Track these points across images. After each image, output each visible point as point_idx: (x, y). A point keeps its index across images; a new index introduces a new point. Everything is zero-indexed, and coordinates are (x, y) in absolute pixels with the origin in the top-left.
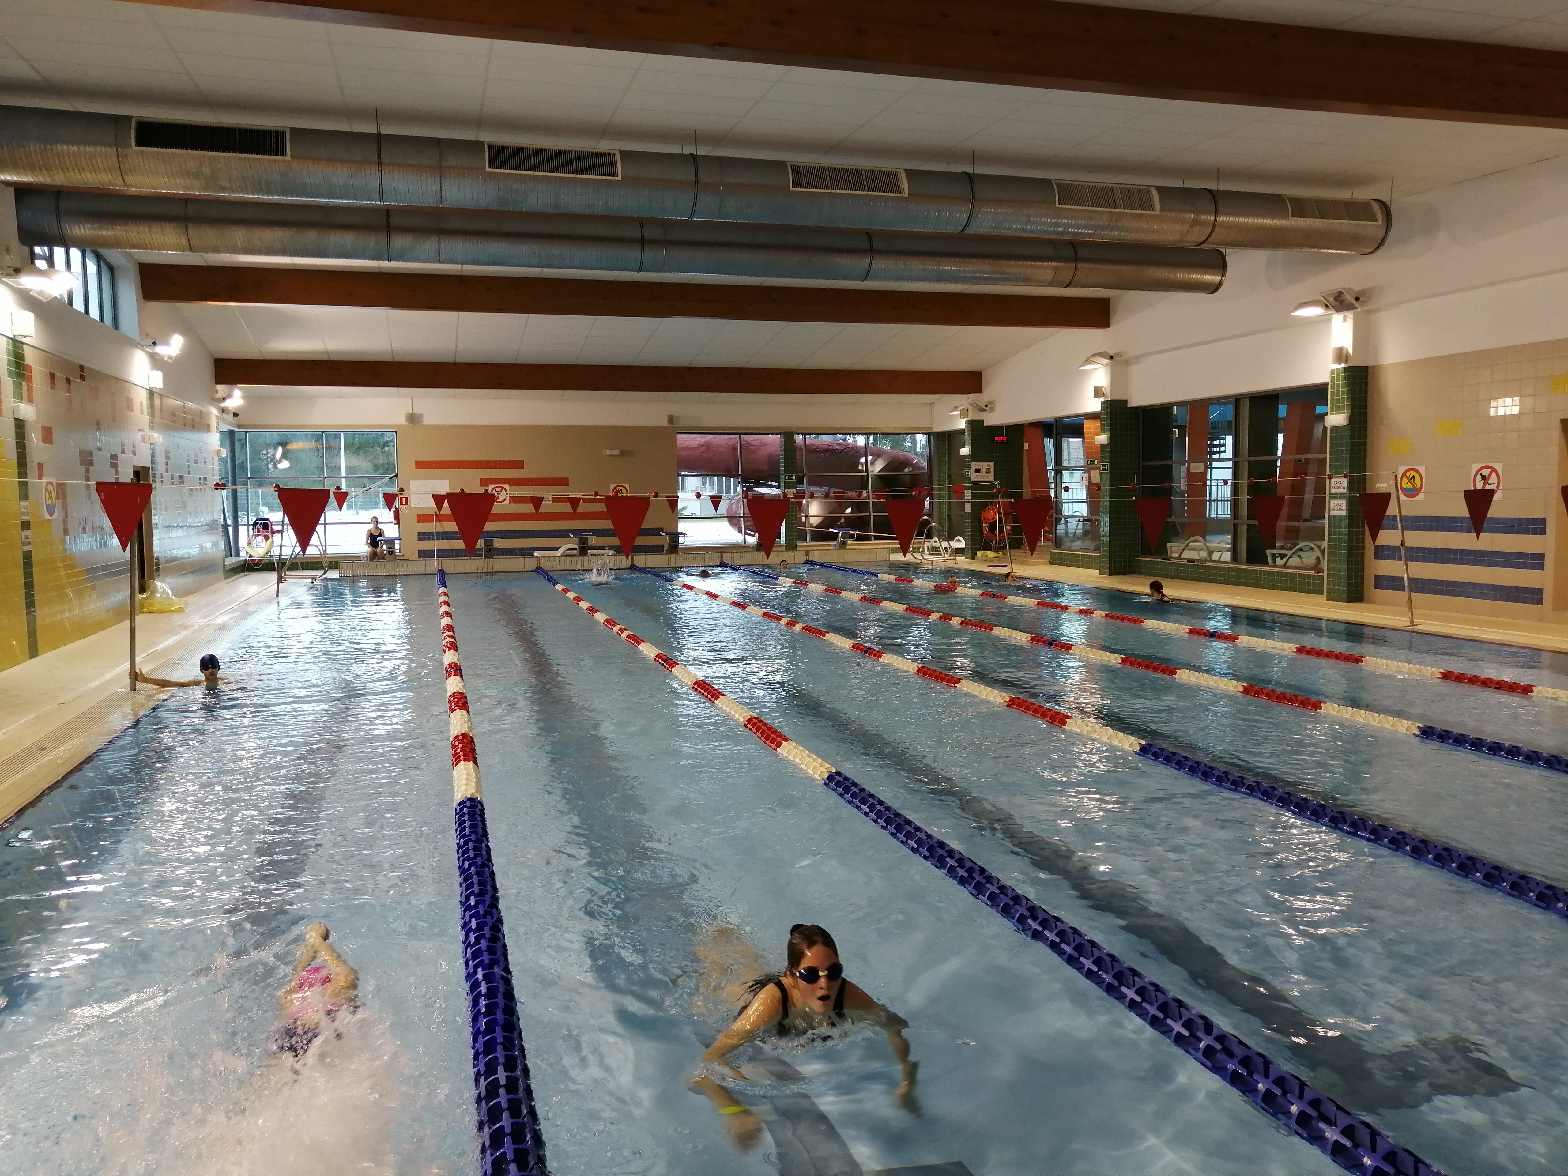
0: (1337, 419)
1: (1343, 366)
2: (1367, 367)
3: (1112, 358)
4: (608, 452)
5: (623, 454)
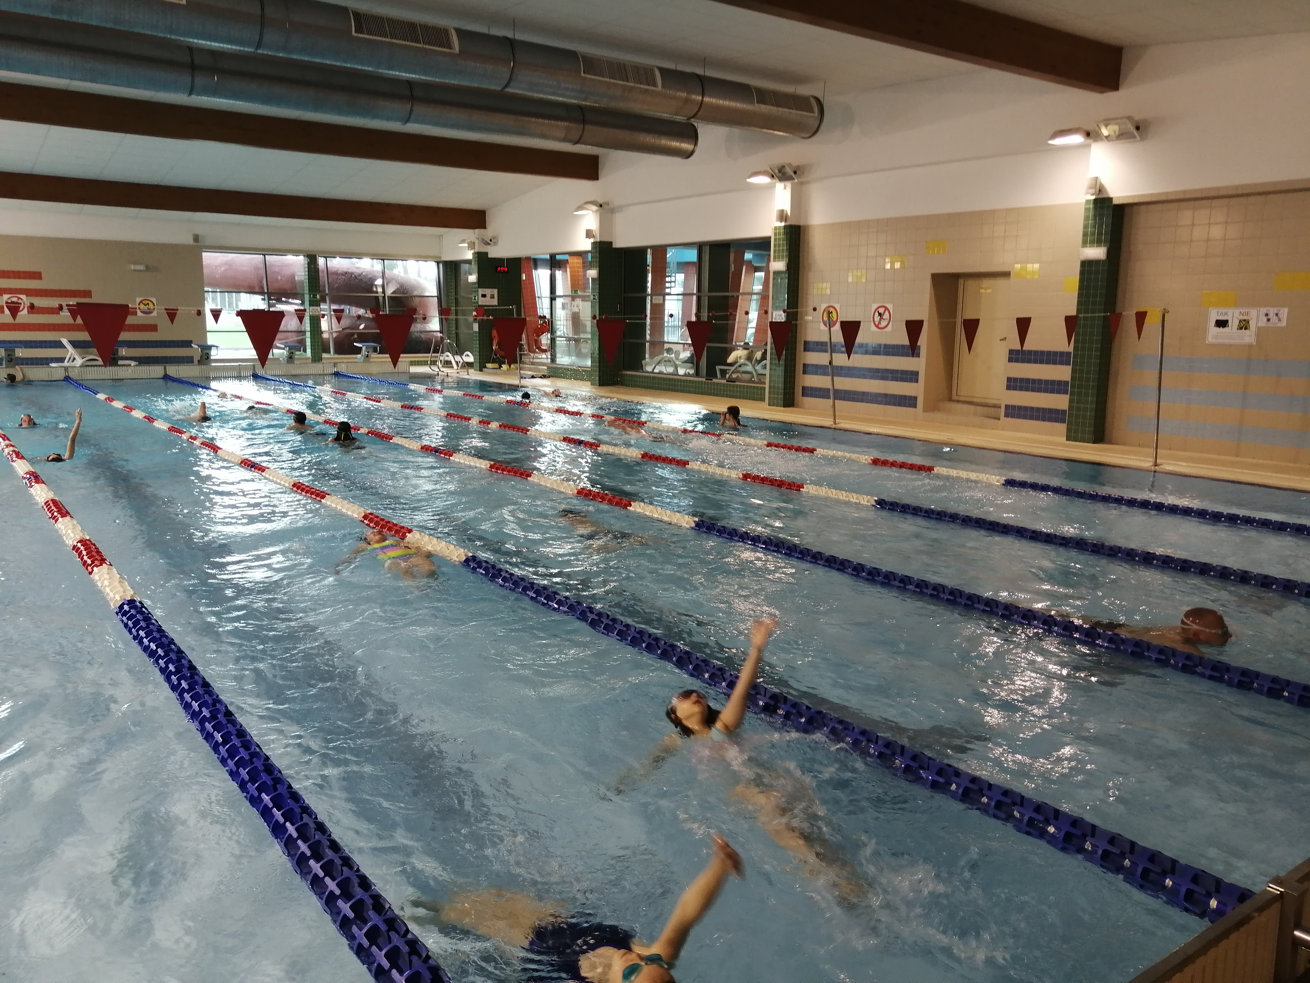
0: (779, 265)
1: (783, 224)
2: (800, 226)
3: (601, 206)
4: (133, 267)
5: (148, 268)
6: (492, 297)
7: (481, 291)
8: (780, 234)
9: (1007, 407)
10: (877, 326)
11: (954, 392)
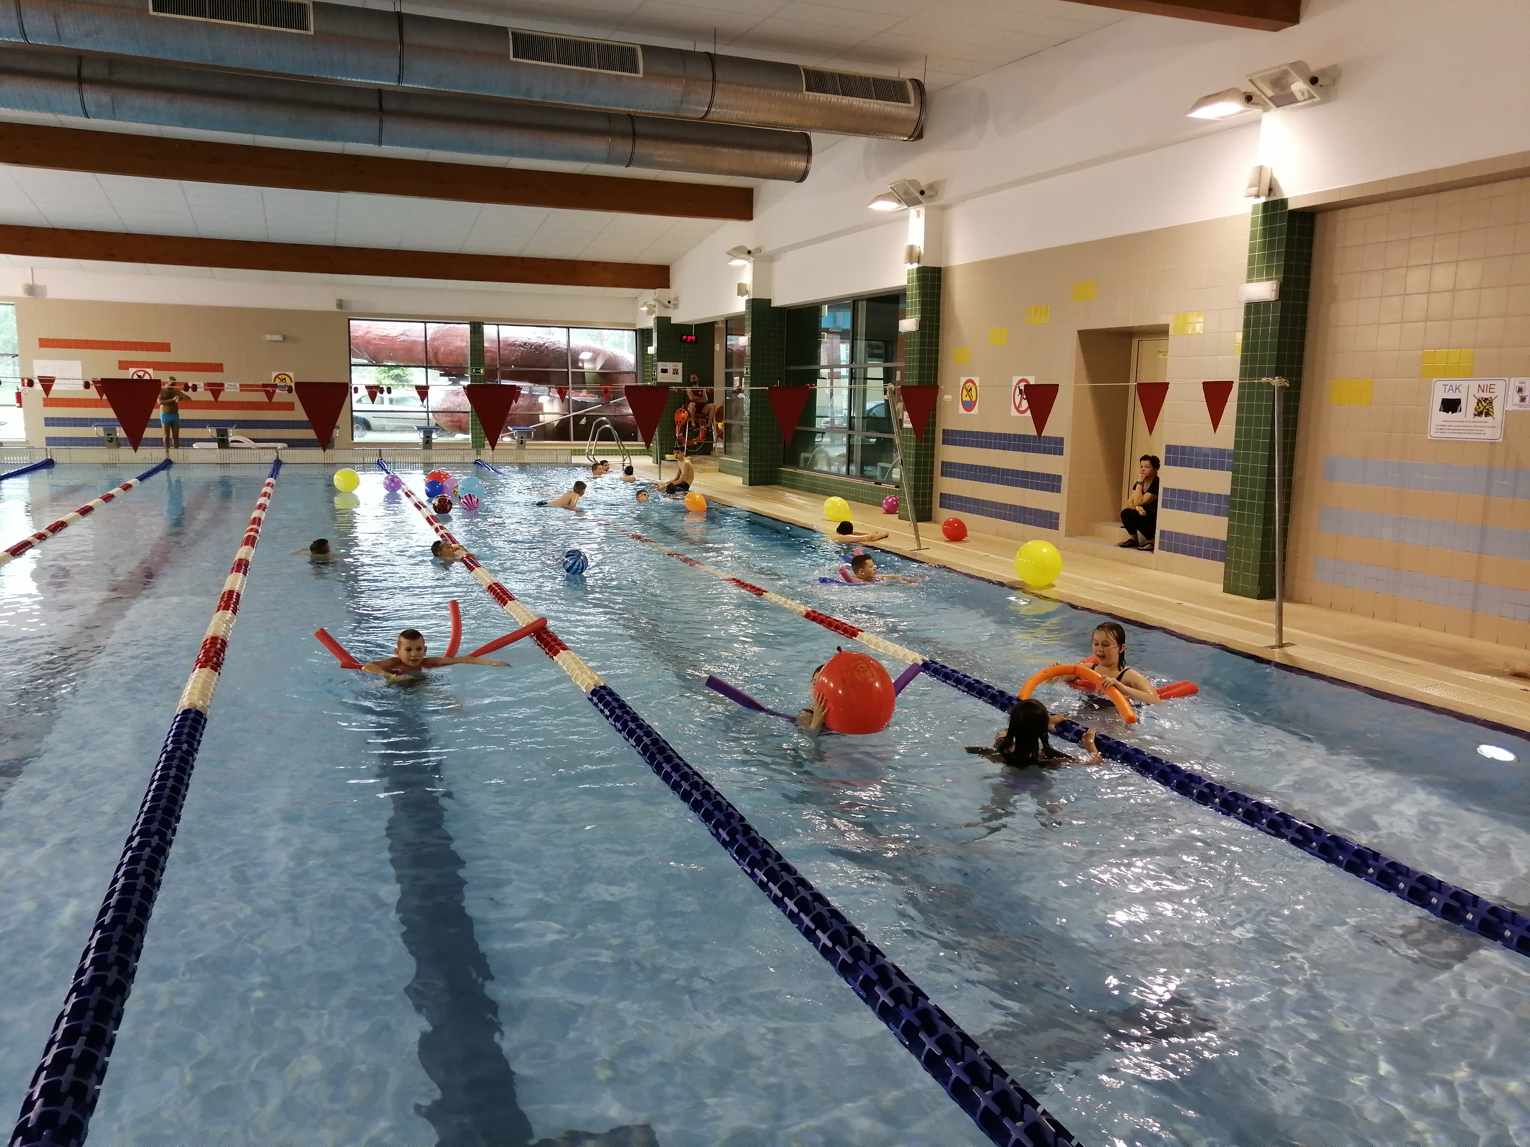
0: (908, 324)
1: (915, 266)
2: (940, 269)
3: (754, 255)
4: (268, 337)
5: (285, 338)
6: (675, 372)
7: (661, 365)
8: (913, 280)
10: (1017, 409)
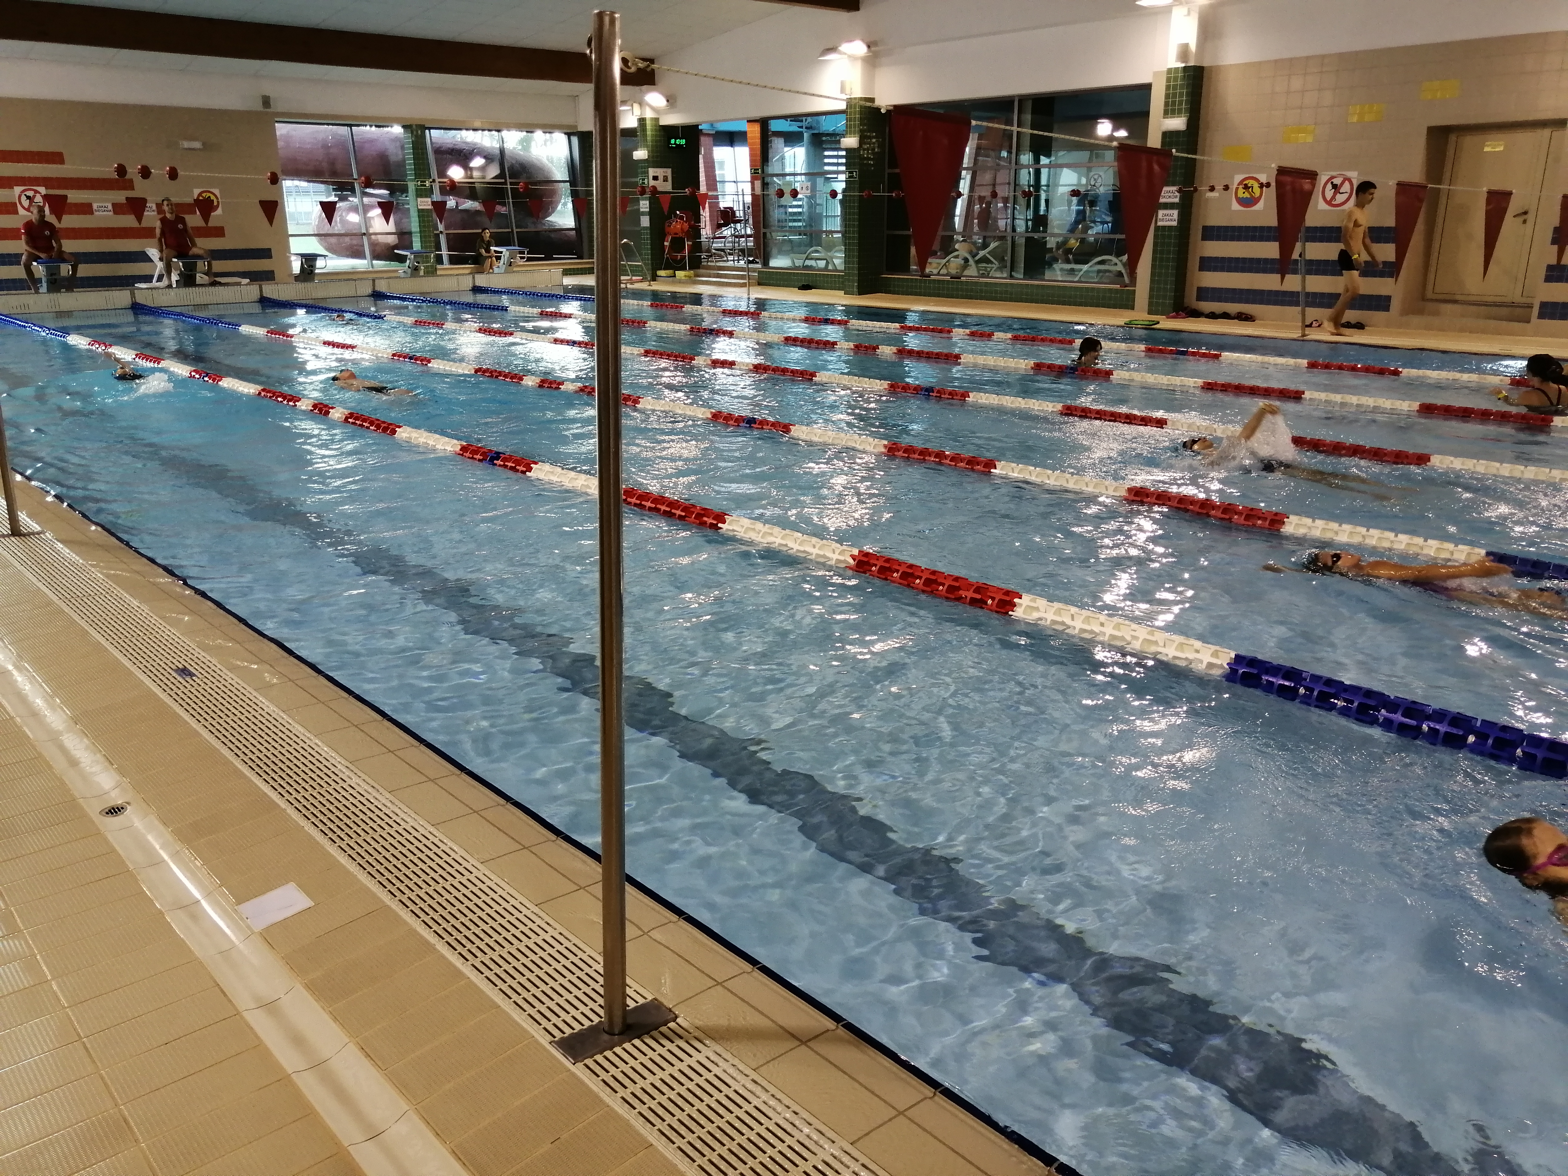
0: (1174, 122)
1: (1182, 64)
2: (1205, 68)
3: (868, 46)
4: (186, 144)
5: (205, 146)
6: (665, 179)
7: (652, 172)
8: (1176, 79)
9: (1543, 305)
10: (1329, 203)
11: (1430, 287)
